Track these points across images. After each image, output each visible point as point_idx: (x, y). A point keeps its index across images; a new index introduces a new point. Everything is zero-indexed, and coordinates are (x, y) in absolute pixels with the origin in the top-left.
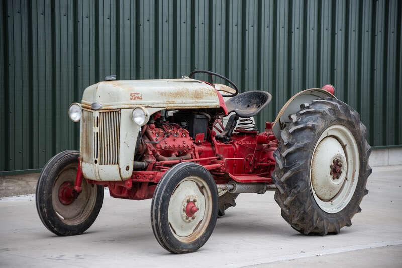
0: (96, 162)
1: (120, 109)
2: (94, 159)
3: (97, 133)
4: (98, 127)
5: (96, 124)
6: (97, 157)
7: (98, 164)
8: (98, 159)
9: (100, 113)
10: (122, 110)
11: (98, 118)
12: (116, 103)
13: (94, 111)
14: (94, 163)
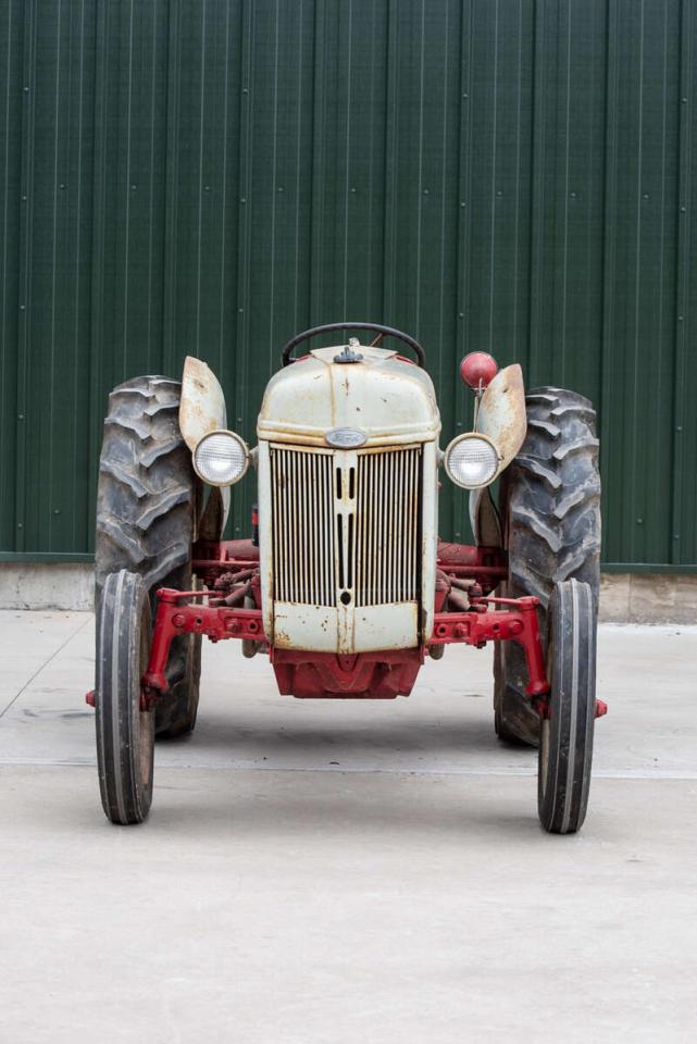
0: (346, 599)
1: (423, 444)
2: (340, 592)
3: (351, 516)
4: (351, 496)
5: (346, 489)
6: (350, 586)
7: (352, 603)
8: (352, 591)
9: (359, 457)
10: (427, 446)
11: (352, 470)
12: (409, 426)
13: (338, 453)
14: (340, 604)
